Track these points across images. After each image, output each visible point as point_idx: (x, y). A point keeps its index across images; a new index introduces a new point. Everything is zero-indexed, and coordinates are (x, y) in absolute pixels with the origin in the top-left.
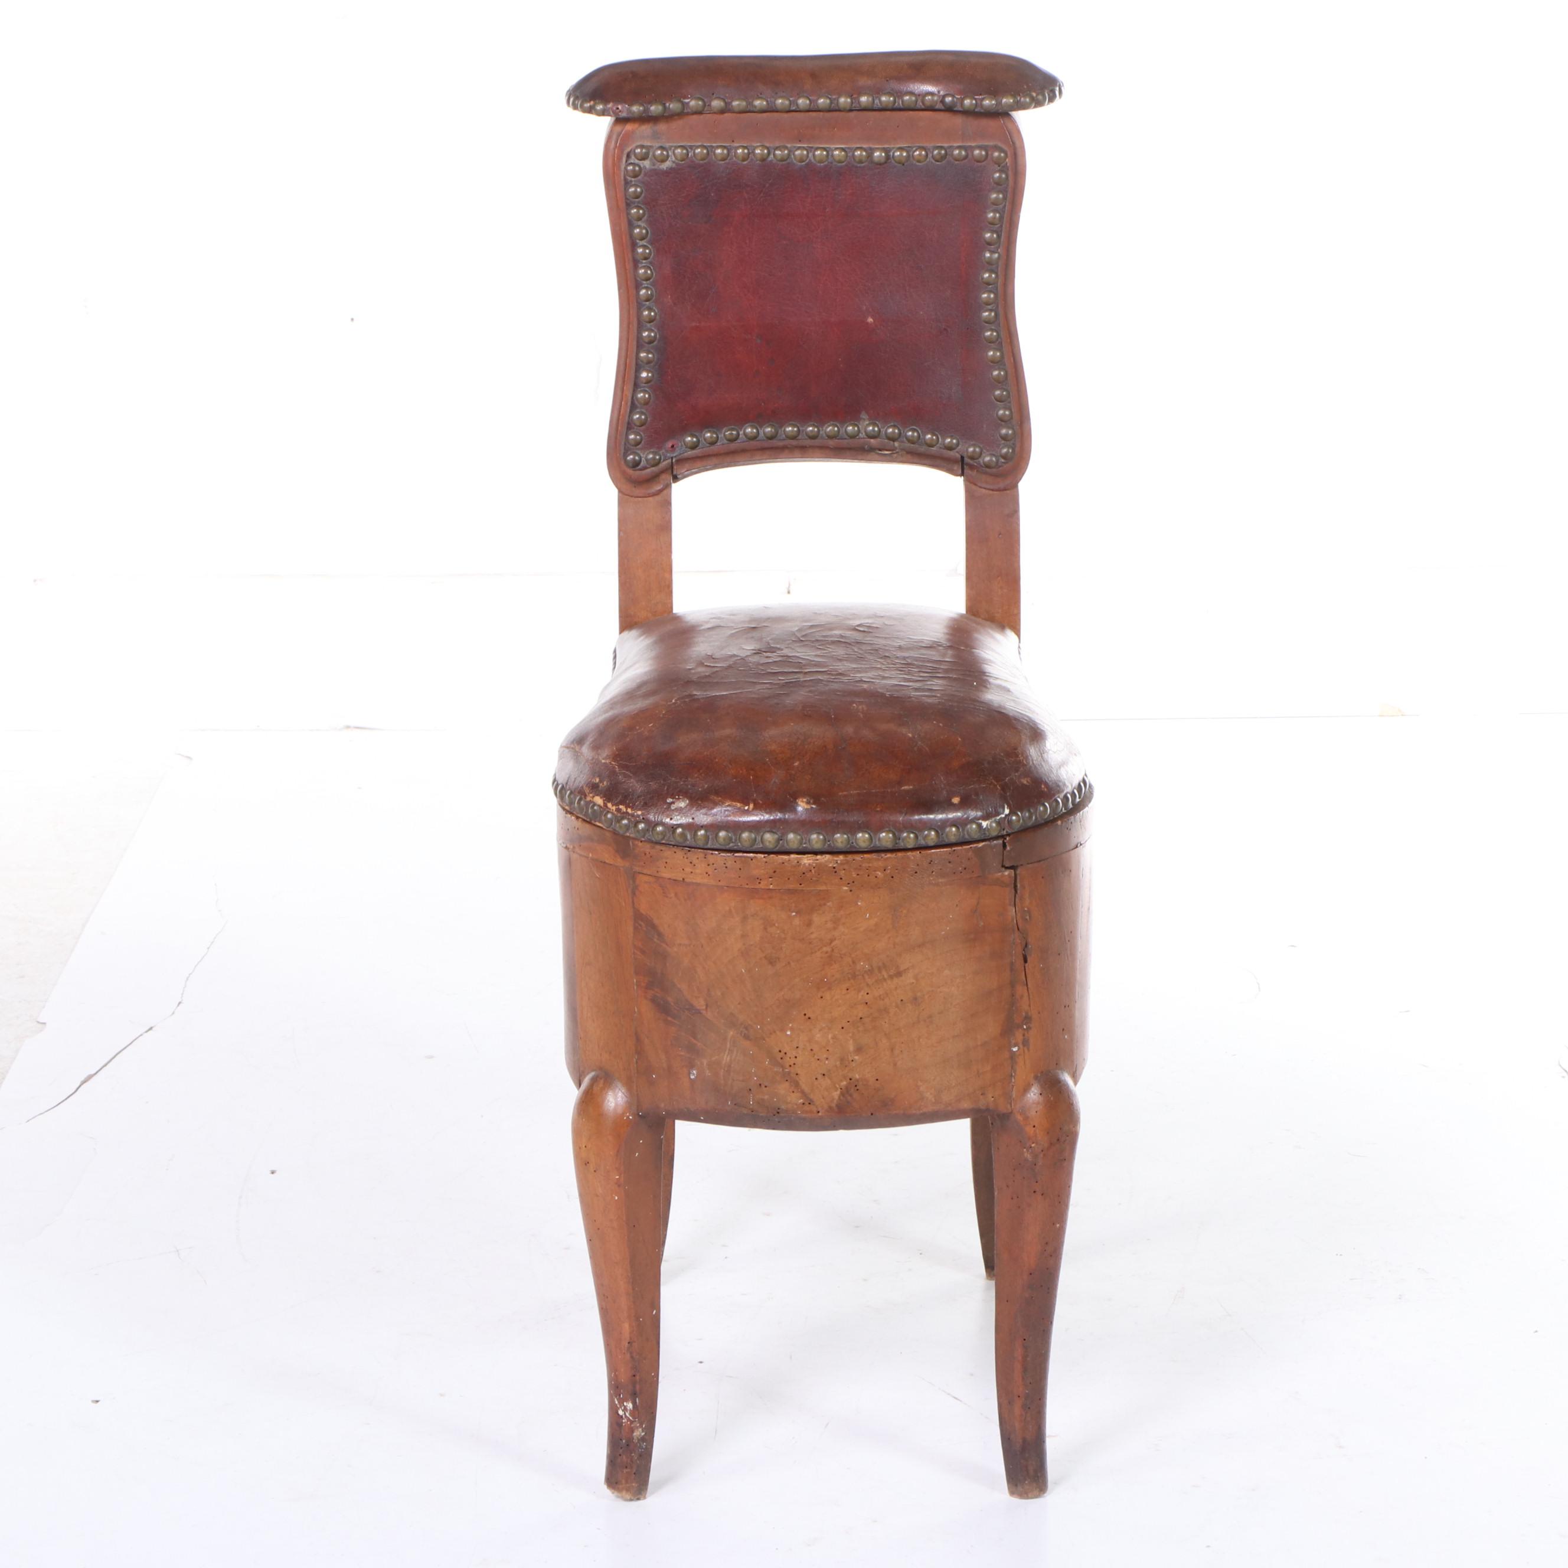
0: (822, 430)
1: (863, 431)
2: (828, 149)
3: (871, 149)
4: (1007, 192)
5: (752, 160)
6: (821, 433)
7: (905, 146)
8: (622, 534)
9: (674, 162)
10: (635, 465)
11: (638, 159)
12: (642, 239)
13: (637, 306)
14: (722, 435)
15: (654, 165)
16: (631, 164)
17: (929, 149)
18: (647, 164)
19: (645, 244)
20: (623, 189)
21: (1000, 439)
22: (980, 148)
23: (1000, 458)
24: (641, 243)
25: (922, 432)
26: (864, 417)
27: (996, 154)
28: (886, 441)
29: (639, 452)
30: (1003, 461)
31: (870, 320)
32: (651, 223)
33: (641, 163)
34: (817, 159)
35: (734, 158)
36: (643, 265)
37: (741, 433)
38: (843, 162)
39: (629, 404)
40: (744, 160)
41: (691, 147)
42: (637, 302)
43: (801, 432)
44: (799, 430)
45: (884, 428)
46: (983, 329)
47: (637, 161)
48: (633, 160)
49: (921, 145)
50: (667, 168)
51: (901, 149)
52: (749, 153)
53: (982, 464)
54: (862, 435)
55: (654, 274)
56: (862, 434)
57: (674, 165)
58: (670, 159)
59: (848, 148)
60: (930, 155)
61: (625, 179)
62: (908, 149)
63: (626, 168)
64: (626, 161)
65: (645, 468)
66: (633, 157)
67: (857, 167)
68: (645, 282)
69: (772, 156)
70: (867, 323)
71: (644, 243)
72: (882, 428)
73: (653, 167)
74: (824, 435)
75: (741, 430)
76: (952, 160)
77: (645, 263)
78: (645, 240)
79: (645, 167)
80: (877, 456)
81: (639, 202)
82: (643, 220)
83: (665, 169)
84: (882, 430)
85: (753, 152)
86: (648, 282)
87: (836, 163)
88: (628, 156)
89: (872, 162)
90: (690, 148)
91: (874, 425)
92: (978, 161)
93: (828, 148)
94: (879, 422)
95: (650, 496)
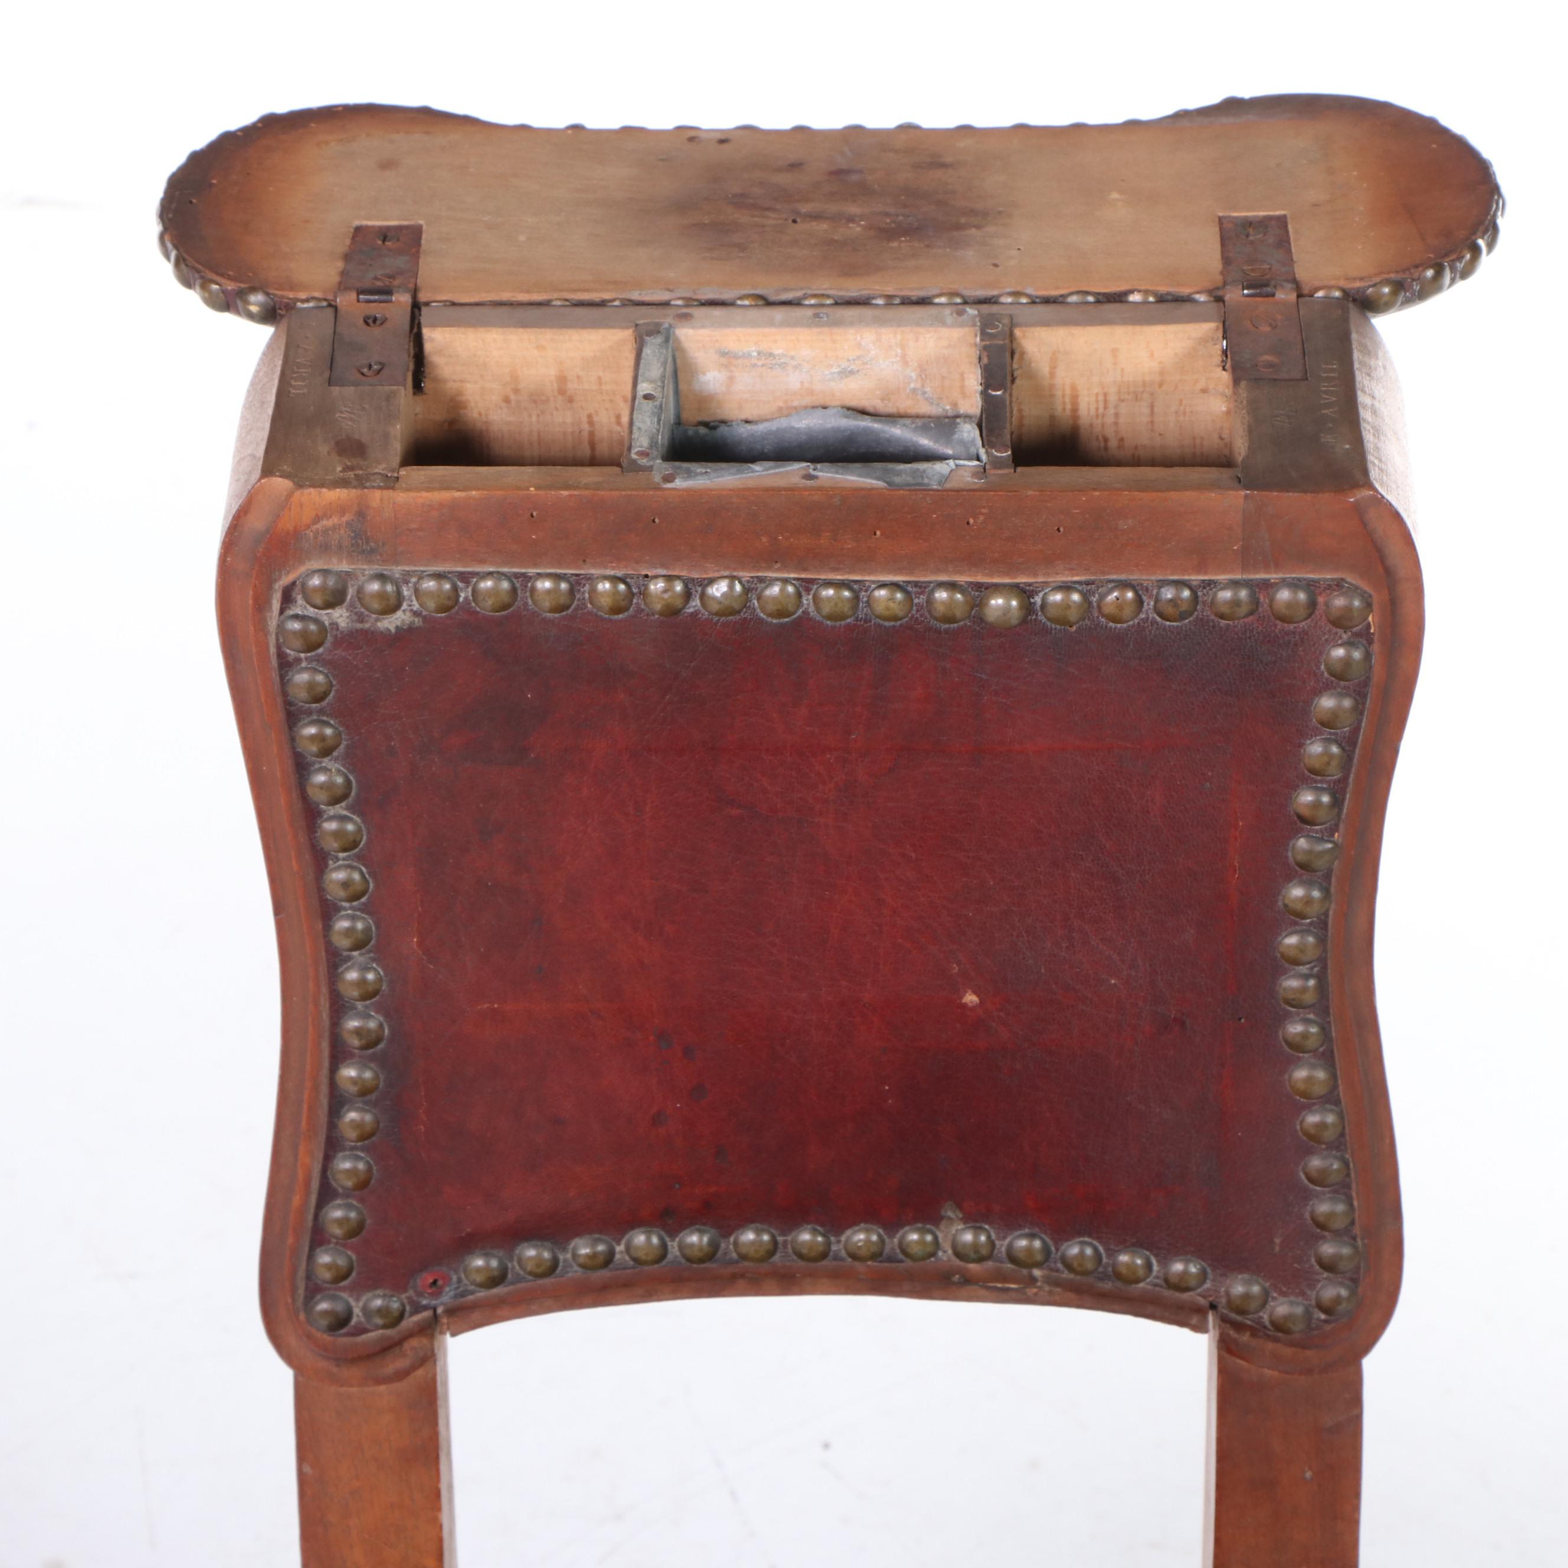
0: (839, 1242)
1: (947, 1246)
2: (856, 587)
3: (979, 586)
4: (1364, 696)
5: (640, 611)
6: (834, 1248)
7: (1076, 579)
8: (307, 1469)
9: (415, 614)
10: (340, 1322)
11: (315, 606)
12: (335, 801)
13: (328, 961)
14: (569, 1256)
15: (361, 619)
16: (296, 617)
17: (1147, 590)
18: (340, 616)
19: (345, 813)
20: (277, 679)
21: (1317, 1267)
22: (1294, 585)
23: (1316, 1310)
24: (332, 811)
25: (1107, 1250)
26: (950, 1214)
27: (1339, 602)
28: (1009, 1265)
29: (344, 1295)
30: (1323, 1316)
31: (971, 998)
32: (354, 761)
33: (324, 616)
34: (826, 609)
35: (589, 605)
36: (341, 862)
37: (620, 1248)
38: (901, 619)
39: (315, 1185)
40: (616, 610)
41: (465, 577)
42: (327, 951)
43: (780, 1246)
44: (774, 1241)
45: (1004, 1238)
46: (1282, 1018)
47: (311, 611)
48: (300, 607)
49: (1123, 577)
50: (397, 628)
51: (1066, 588)
52: (630, 594)
53: (1267, 1324)
54: (946, 1254)
55: (371, 885)
56: (945, 1252)
57: (418, 622)
58: (405, 606)
59: (916, 584)
60: (1149, 604)
61: (281, 655)
62: (1085, 588)
63: (280, 627)
64: (282, 611)
65: (361, 1330)
66: (300, 601)
67: (938, 632)
68: (346, 904)
69: (696, 603)
70: (964, 1006)
71: (340, 809)
72: (999, 1239)
73: (359, 626)
74: (843, 1253)
75: (619, 1244)
76: (1213, 617)
77: (344, 859)
78: (343, 804)
79: (334, 625)
80: (983, 1292)
81: (321, 712)
82: (335, 754)
83: (393, 630)
84: (997, 1243)
85: (644, 593)
86: (355, 903)
87: (878, 621)
88: (287, 599)
89: (980, 619)
90: (462, 581)
91: (977, 1230)
92: (1283, 619)
93: (856, 582)
94: (990, 1224)
95: (380, 1381)
